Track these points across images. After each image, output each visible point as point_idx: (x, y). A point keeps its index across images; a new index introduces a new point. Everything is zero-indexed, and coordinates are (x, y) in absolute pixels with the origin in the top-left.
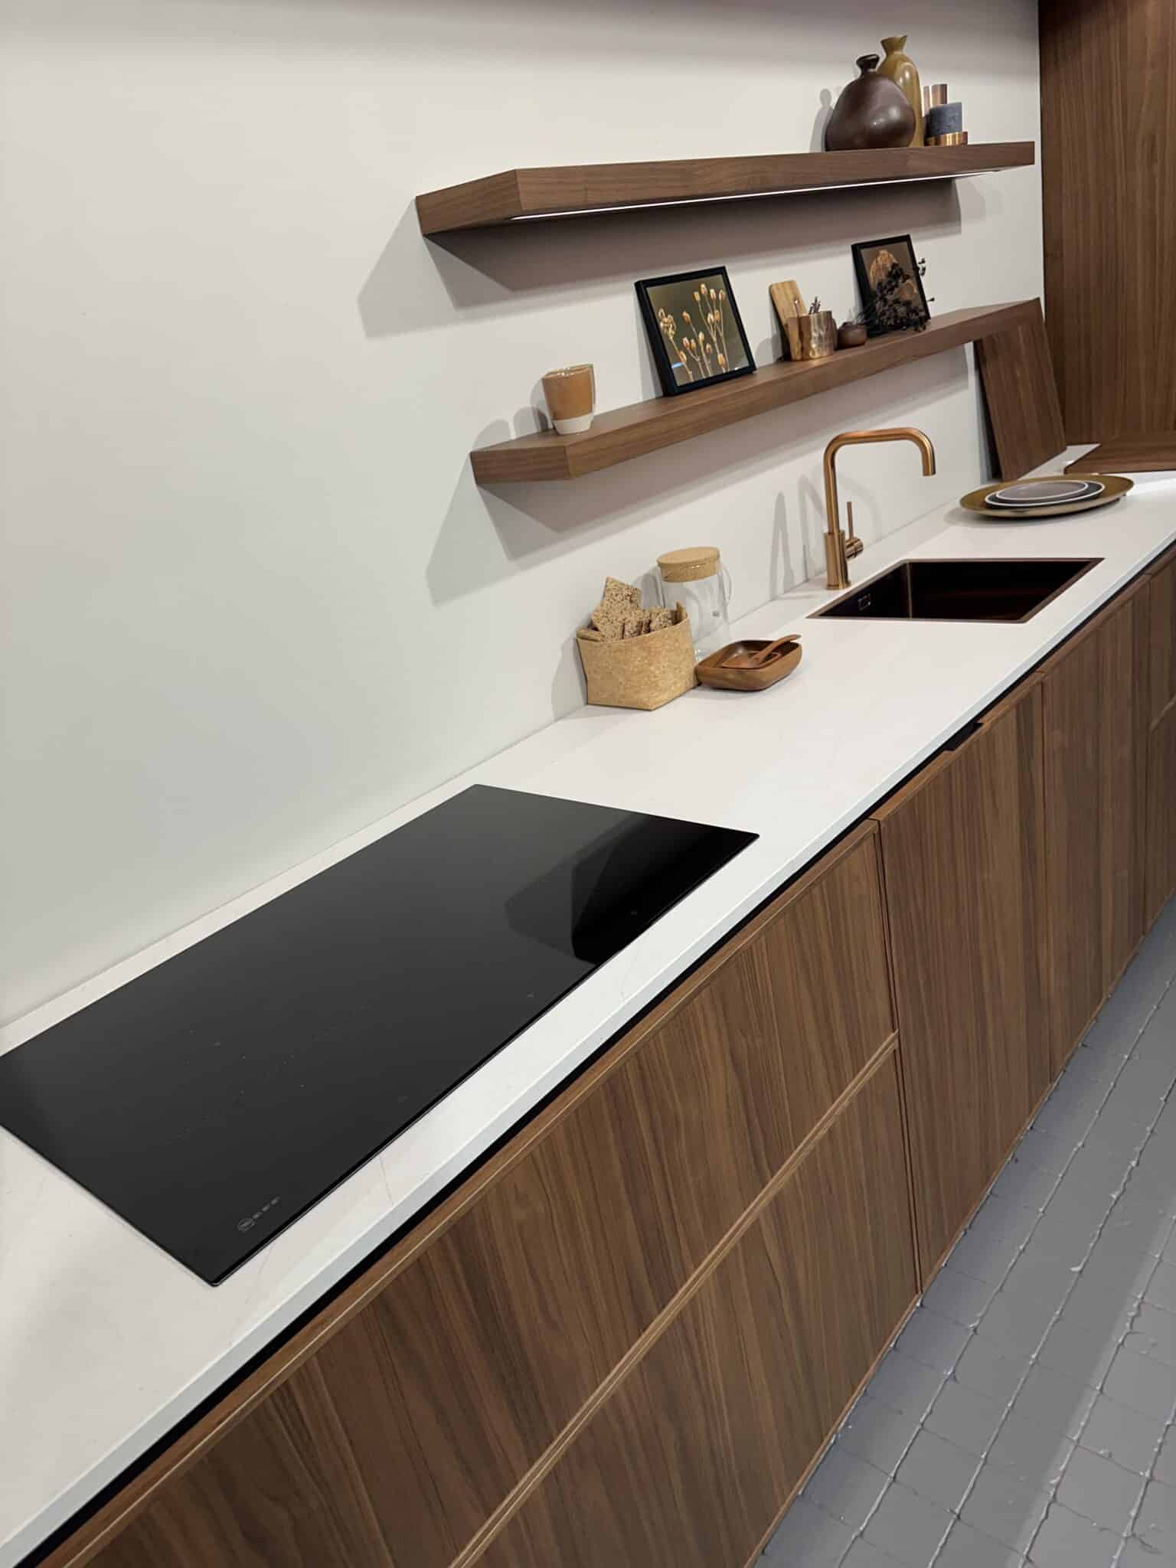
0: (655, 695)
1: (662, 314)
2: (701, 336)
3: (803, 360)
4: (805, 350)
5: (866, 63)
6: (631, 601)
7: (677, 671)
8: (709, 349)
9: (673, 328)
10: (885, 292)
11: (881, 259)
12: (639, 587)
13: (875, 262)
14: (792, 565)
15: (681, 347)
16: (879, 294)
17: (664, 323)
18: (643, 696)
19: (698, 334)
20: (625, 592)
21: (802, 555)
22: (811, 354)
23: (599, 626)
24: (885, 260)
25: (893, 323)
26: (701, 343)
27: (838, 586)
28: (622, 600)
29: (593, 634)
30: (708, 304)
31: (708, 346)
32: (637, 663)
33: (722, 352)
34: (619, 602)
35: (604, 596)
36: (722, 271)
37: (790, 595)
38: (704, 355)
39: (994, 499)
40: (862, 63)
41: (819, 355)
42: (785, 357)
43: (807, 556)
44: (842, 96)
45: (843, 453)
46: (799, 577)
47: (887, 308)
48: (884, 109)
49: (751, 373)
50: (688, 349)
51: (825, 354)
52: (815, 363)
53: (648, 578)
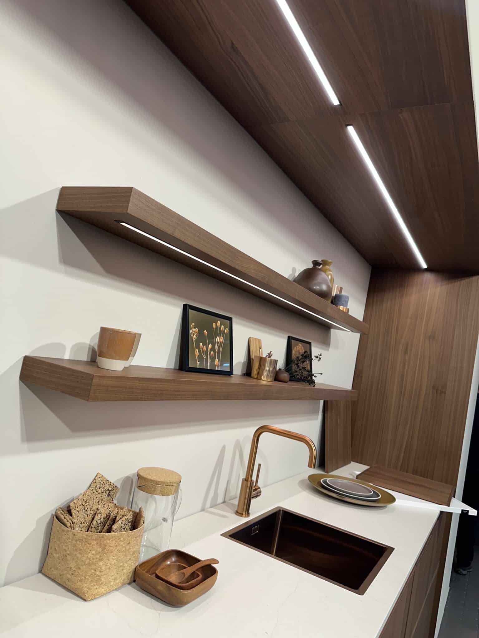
0: (95, 587)
1: (193, 326)
2: (210, 346)
3: (257, 379)
4: (259, 374)
5: (316, 263)
6: (109, 495)
7: (121, 568)
8: (212, 354)
9: (196, 336)
10: (300, 362)
11: (299, 347)
12: (119, 486)
13: (296, 348)
14: (219, 491)
15: (198, 347)
16: (296, 362)
17: (193, 331)
18: (84, 587)
19: (209, 344)
20: (107, 487)
21: (225, 486)
22: (262, 377)
23: (73, 512)
24: (300, 348)
25: (300, 378)
26: (209, 350)
27: (242, 514)
28: (103, 493)
29: (66, 518)
30: (218, 332)
31: (212, 353)
32: (90, 555)
33: (218, 358)
34: (99, 493)
35: (90, 486)
36: (230, 319)
37: (213, 510)
38: (209, 356)
39: (325, 482)
40: (314, 262)
41: (265, 380)
42: (248, 373)
43: (228, 488)
44: (300, 273)
45: (265, 437)
46: (220, 500)
47: (298, 370)
48: (320, 284)
49: (230, 375)
50: (201, 349)
51: (269, 380)
52: (264, 383)
53: (128, 480)
